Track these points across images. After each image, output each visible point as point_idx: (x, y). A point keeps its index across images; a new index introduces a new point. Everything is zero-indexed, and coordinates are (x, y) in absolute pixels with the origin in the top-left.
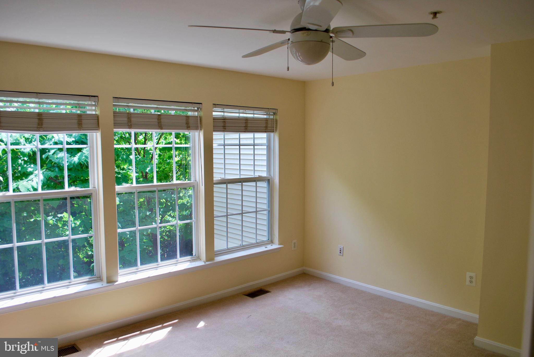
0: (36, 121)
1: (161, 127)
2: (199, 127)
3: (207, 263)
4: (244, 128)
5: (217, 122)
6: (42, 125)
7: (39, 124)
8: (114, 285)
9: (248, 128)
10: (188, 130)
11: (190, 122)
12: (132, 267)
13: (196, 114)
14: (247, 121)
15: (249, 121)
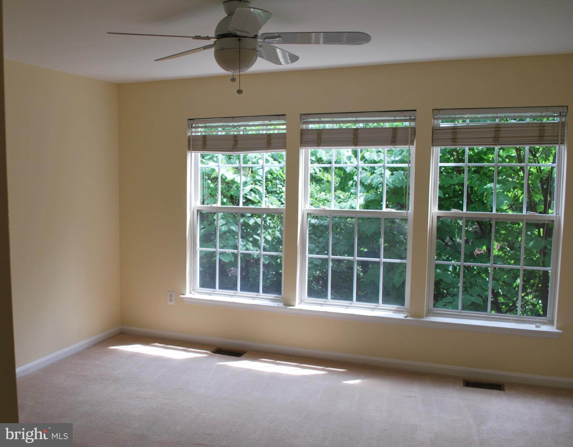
0: (232, 142)
1: (356, 144)
2: (409, 141)
3: (409, 318)
4: (492, 139)
5: (442, 132)
6: (237, 146)
7: (234, 145)
8: (286, 308)
9: (500, 139)
10: (393, 145)
11: (398, 135)
12: (320, 297)
13: (407, 124)
14: (499, 129)
15: (501, 129)
